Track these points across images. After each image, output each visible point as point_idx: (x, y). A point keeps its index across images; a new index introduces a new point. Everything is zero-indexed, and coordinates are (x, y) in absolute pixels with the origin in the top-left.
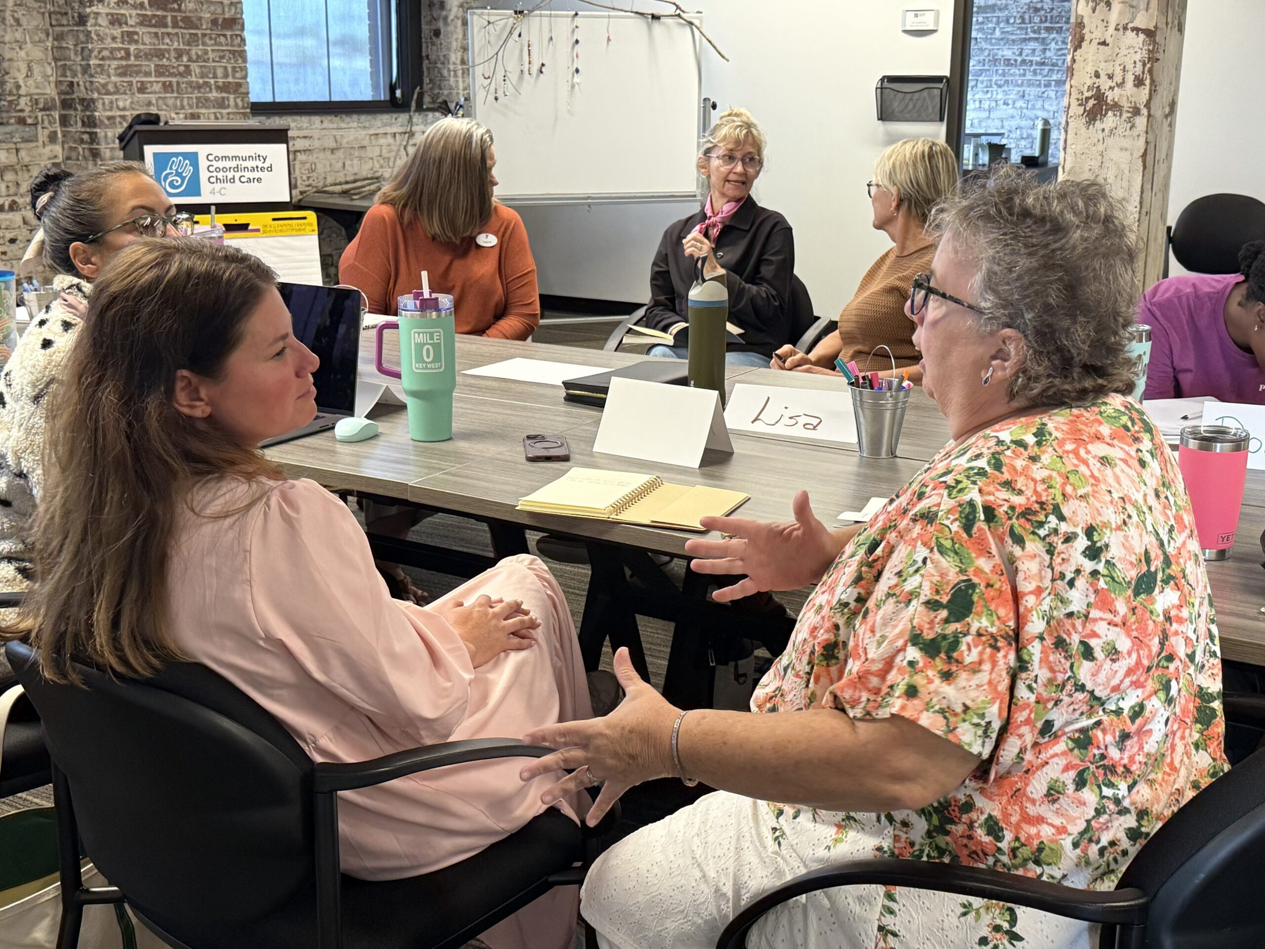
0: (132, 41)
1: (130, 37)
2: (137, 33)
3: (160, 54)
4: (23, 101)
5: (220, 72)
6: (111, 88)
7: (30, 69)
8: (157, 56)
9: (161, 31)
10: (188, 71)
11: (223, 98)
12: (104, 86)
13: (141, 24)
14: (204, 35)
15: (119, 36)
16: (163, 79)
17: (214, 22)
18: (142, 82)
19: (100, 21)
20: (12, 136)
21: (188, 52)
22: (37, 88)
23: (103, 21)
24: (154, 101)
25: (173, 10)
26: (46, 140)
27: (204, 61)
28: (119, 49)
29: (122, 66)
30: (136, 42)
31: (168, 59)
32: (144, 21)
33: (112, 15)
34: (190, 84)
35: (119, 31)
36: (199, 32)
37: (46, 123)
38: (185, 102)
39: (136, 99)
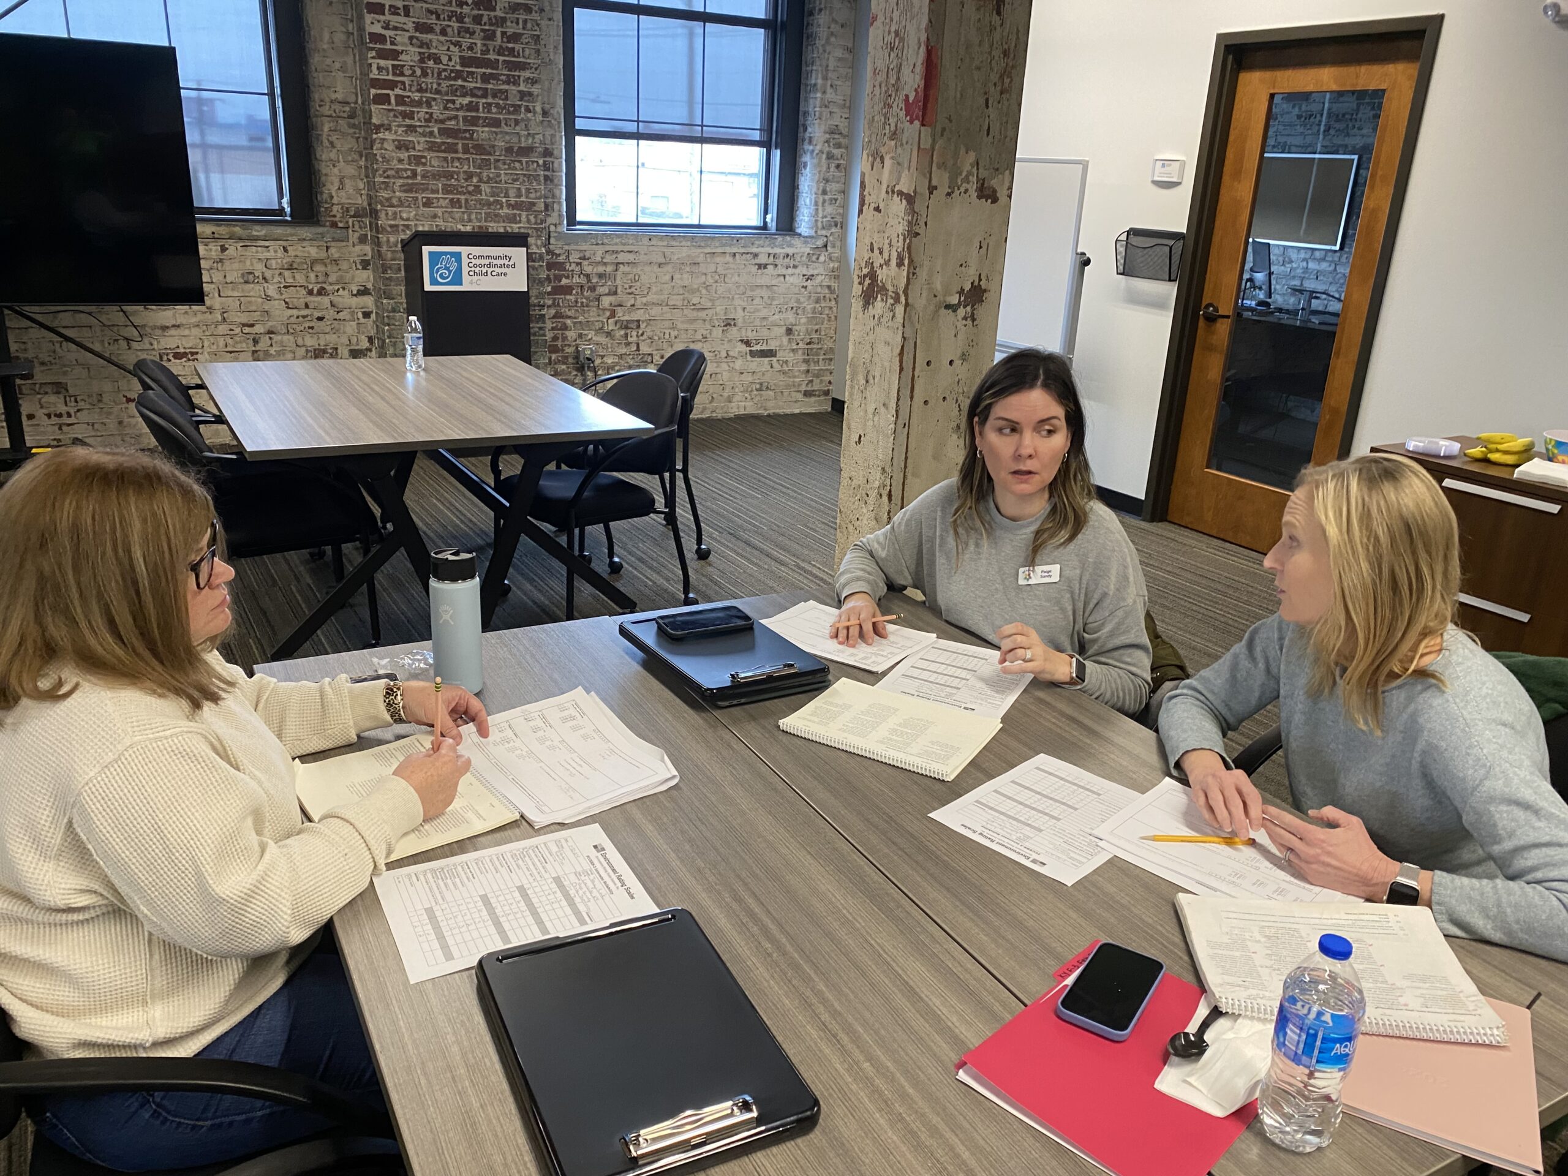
0: (418, 163)
1: (418, 160)
2: (425, 157)
3: (450, 175)
4: (335, 208)
5: (512, 193)
6: (395, 201)
7: (341, 183)
8: (444, 177)
9: (449, 156)
10: (477, 190)
11: (515, 215)
12: (388, 199)
13: (430, 149)
14: (498, 161)
15: (406, 159)
16: (451, 196)
17: (509, 150)
18: (428, 198)
19: (386, 145)
20: (323, 235)
21: (479, 175)
22: (349, 198)
23: (390, 146)
24: (440, 214)
25: (465, 138)
26: (356, 241)
27: (496, 182)
28: (406, 170)
29: (408, 184)
30: (424, 164)
31: (457, 180)
32: (432, 147)
33: (399, 141)
34: (480, 201)
35: (406, 155)
36: (492, 158)
37: (357, 227)
38: (473, 217)
39: (420, 212)
